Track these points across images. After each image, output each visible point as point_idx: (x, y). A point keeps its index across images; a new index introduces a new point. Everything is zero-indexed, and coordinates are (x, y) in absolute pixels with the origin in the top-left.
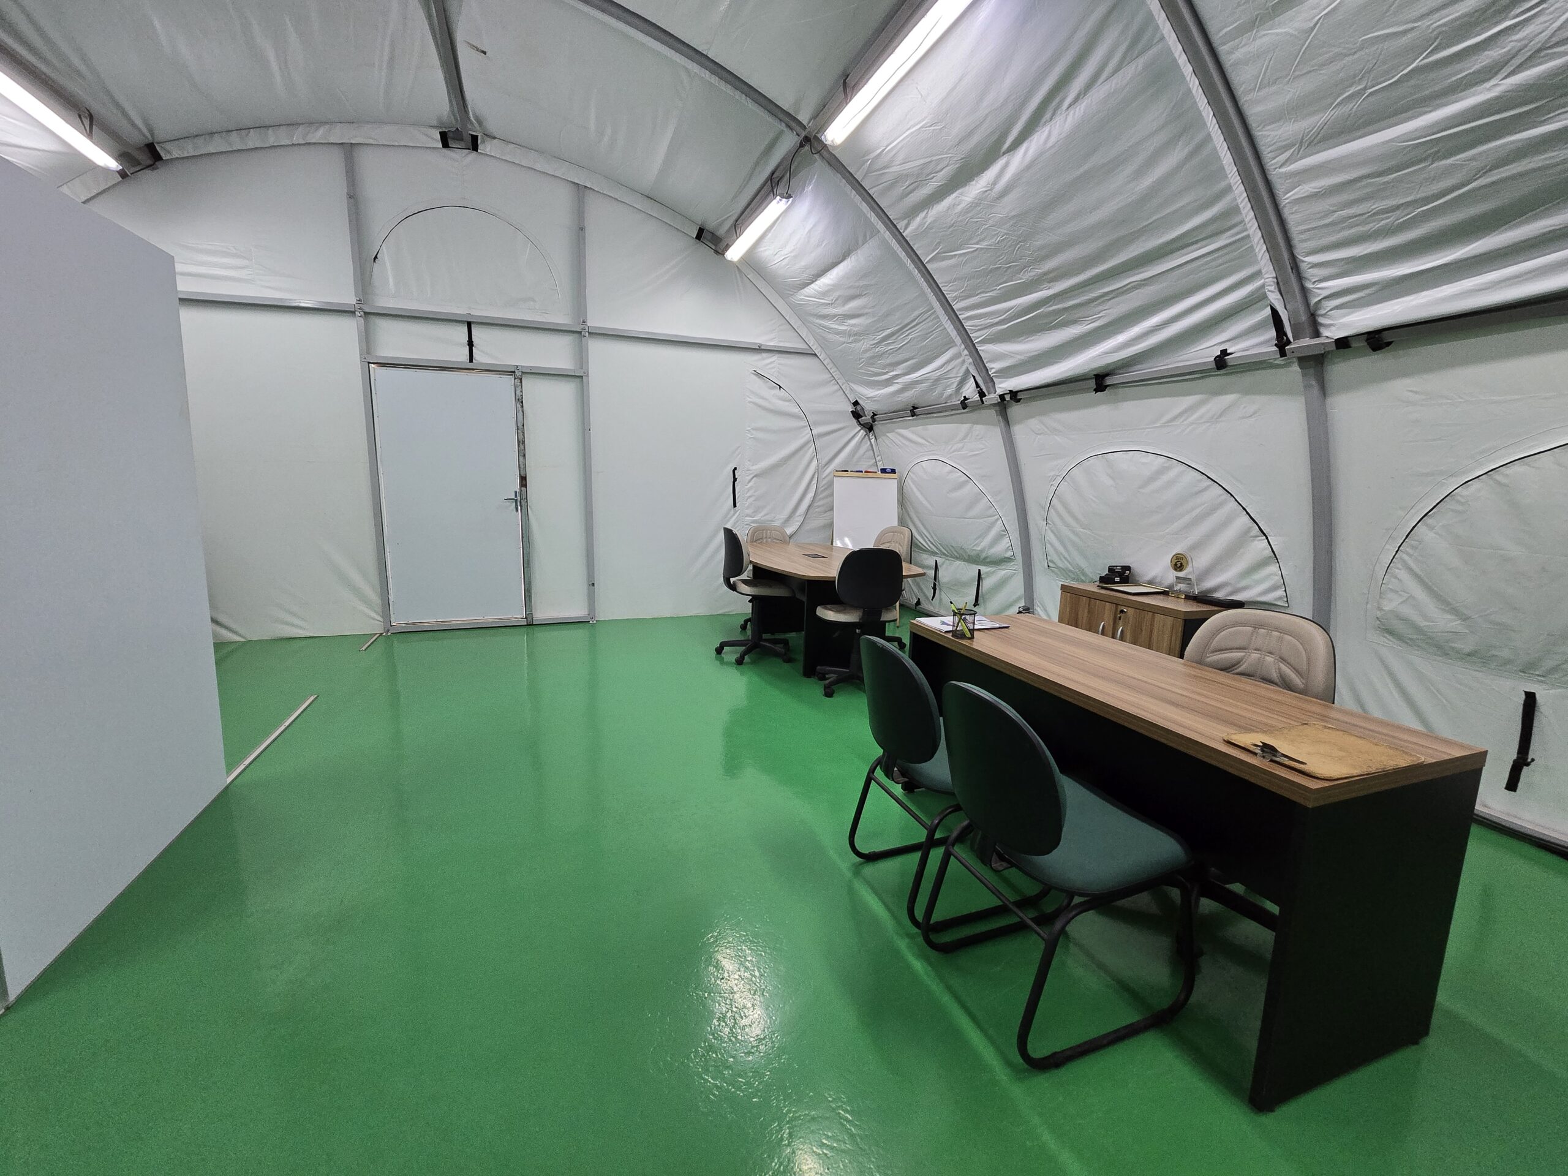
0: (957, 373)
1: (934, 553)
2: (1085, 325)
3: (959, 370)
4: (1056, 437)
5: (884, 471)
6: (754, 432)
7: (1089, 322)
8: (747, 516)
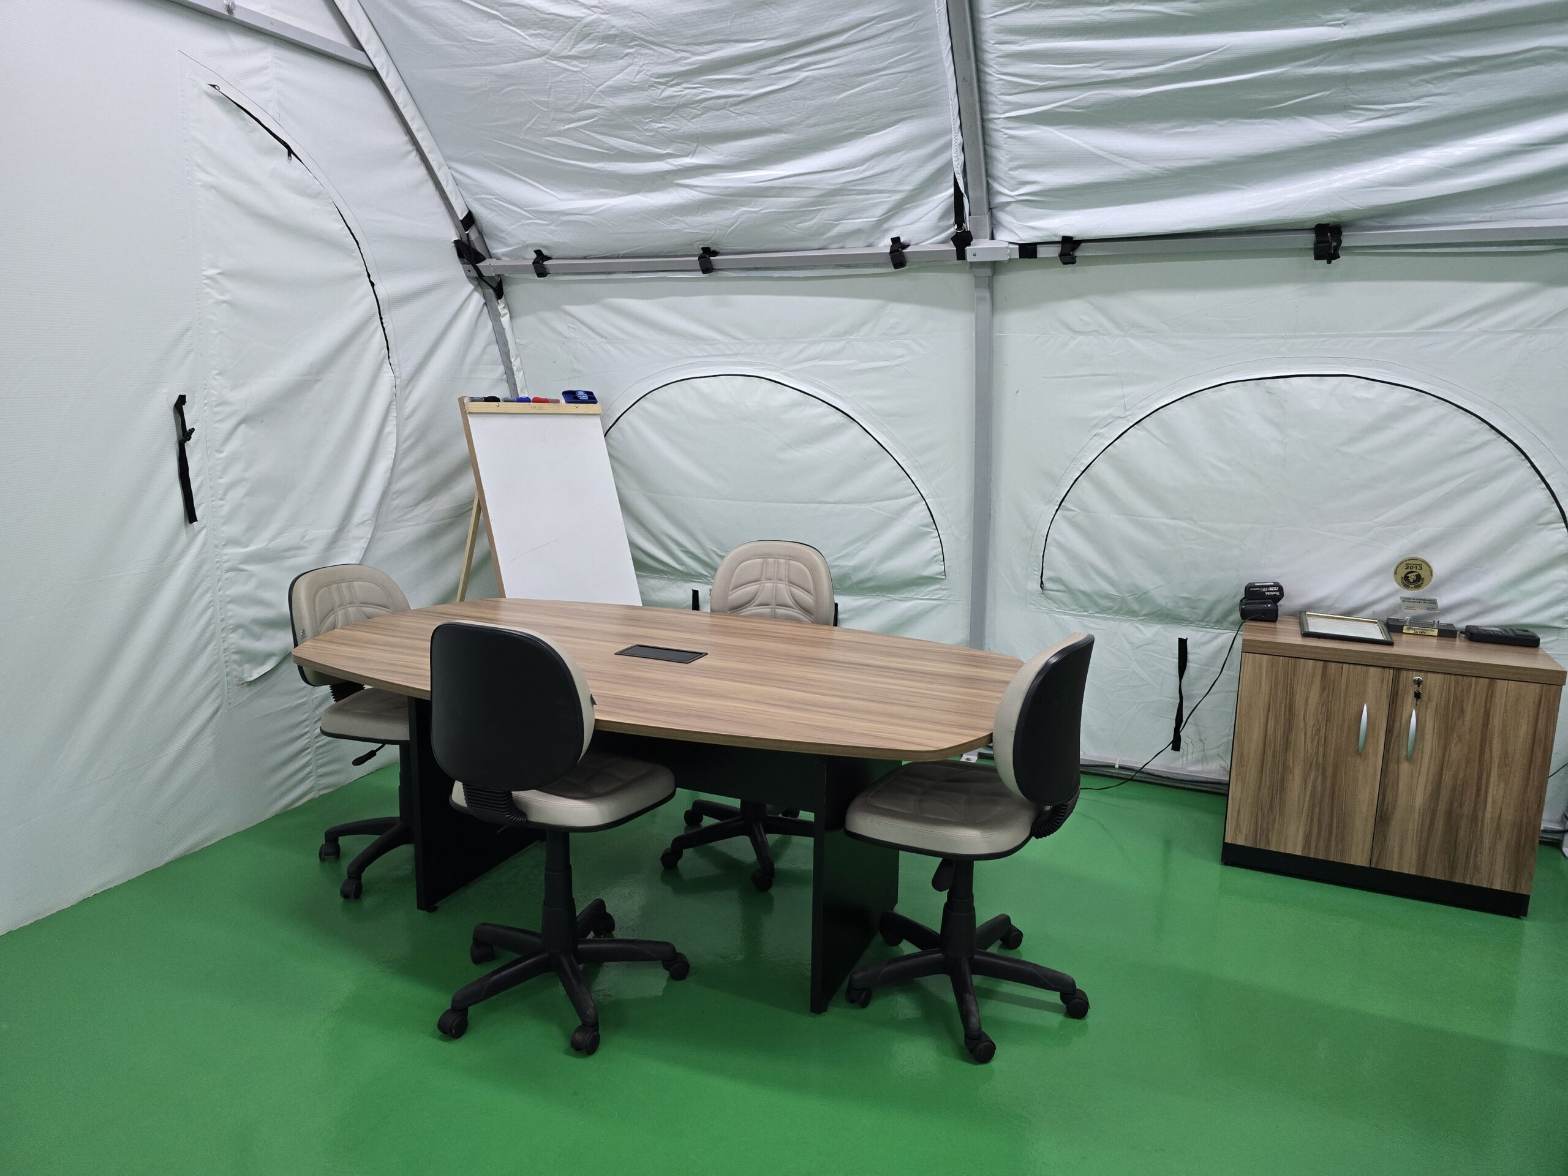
0: (900, 183)
1: (688, 576)
2: (1363, 118)
3: (908, 175)
4: (1132, 341)
5: (571, 396)
6: (226, 283)
7: (1380, 114)
8: (231, 542)
